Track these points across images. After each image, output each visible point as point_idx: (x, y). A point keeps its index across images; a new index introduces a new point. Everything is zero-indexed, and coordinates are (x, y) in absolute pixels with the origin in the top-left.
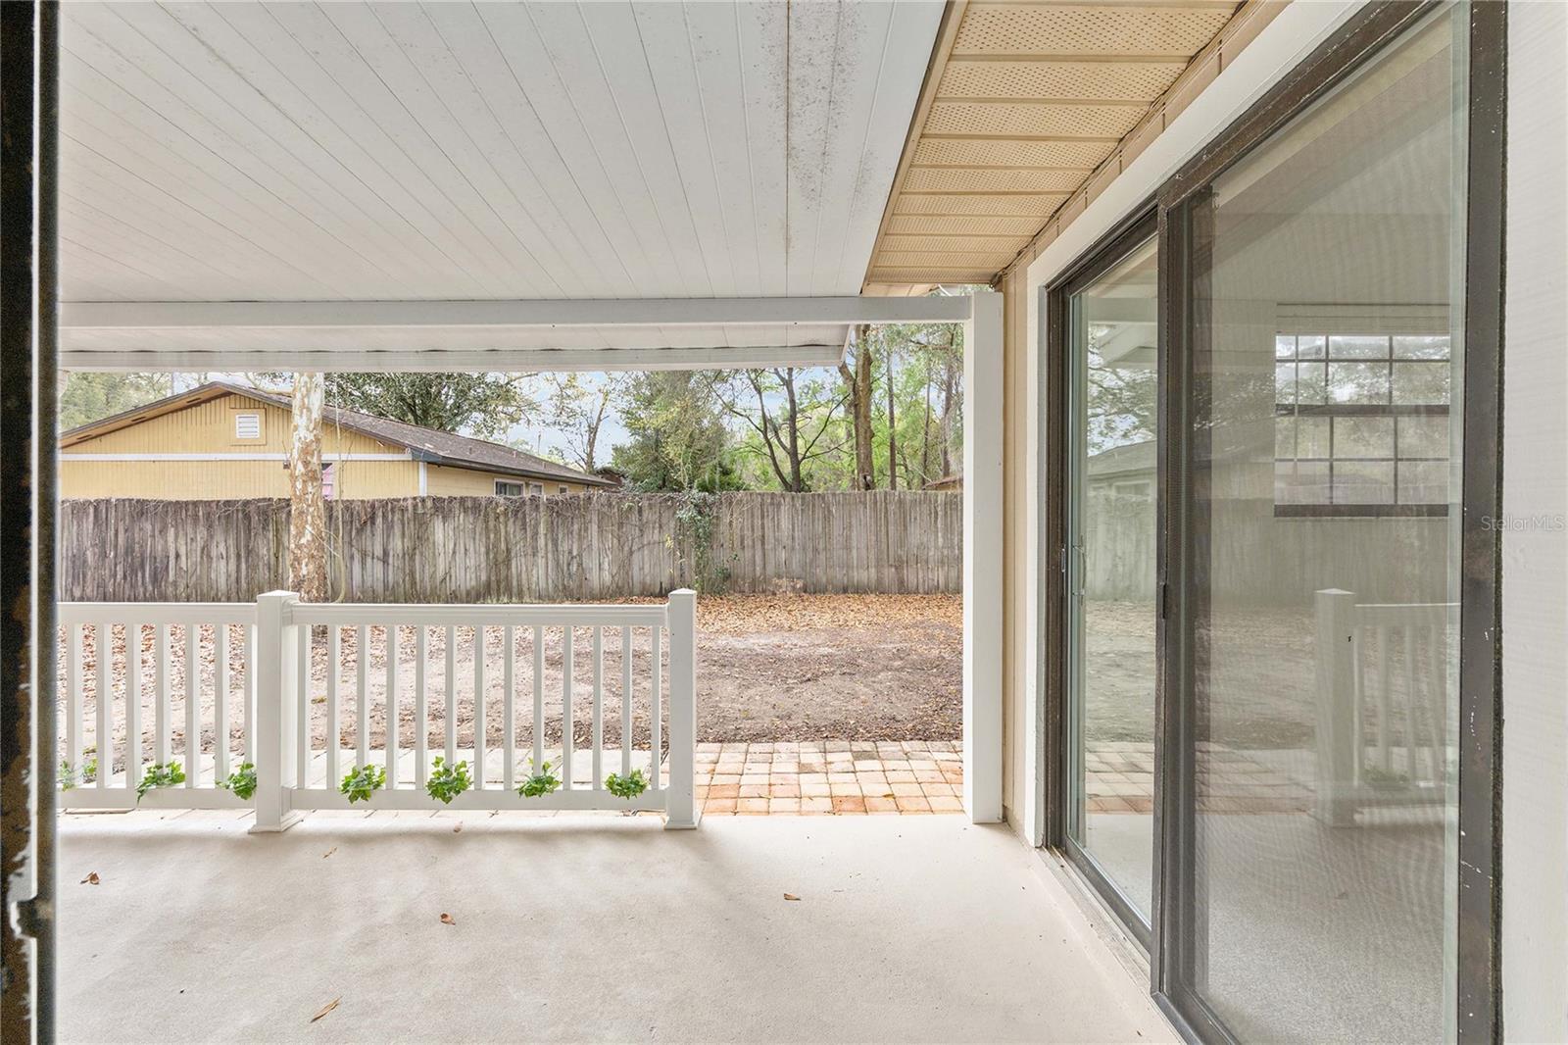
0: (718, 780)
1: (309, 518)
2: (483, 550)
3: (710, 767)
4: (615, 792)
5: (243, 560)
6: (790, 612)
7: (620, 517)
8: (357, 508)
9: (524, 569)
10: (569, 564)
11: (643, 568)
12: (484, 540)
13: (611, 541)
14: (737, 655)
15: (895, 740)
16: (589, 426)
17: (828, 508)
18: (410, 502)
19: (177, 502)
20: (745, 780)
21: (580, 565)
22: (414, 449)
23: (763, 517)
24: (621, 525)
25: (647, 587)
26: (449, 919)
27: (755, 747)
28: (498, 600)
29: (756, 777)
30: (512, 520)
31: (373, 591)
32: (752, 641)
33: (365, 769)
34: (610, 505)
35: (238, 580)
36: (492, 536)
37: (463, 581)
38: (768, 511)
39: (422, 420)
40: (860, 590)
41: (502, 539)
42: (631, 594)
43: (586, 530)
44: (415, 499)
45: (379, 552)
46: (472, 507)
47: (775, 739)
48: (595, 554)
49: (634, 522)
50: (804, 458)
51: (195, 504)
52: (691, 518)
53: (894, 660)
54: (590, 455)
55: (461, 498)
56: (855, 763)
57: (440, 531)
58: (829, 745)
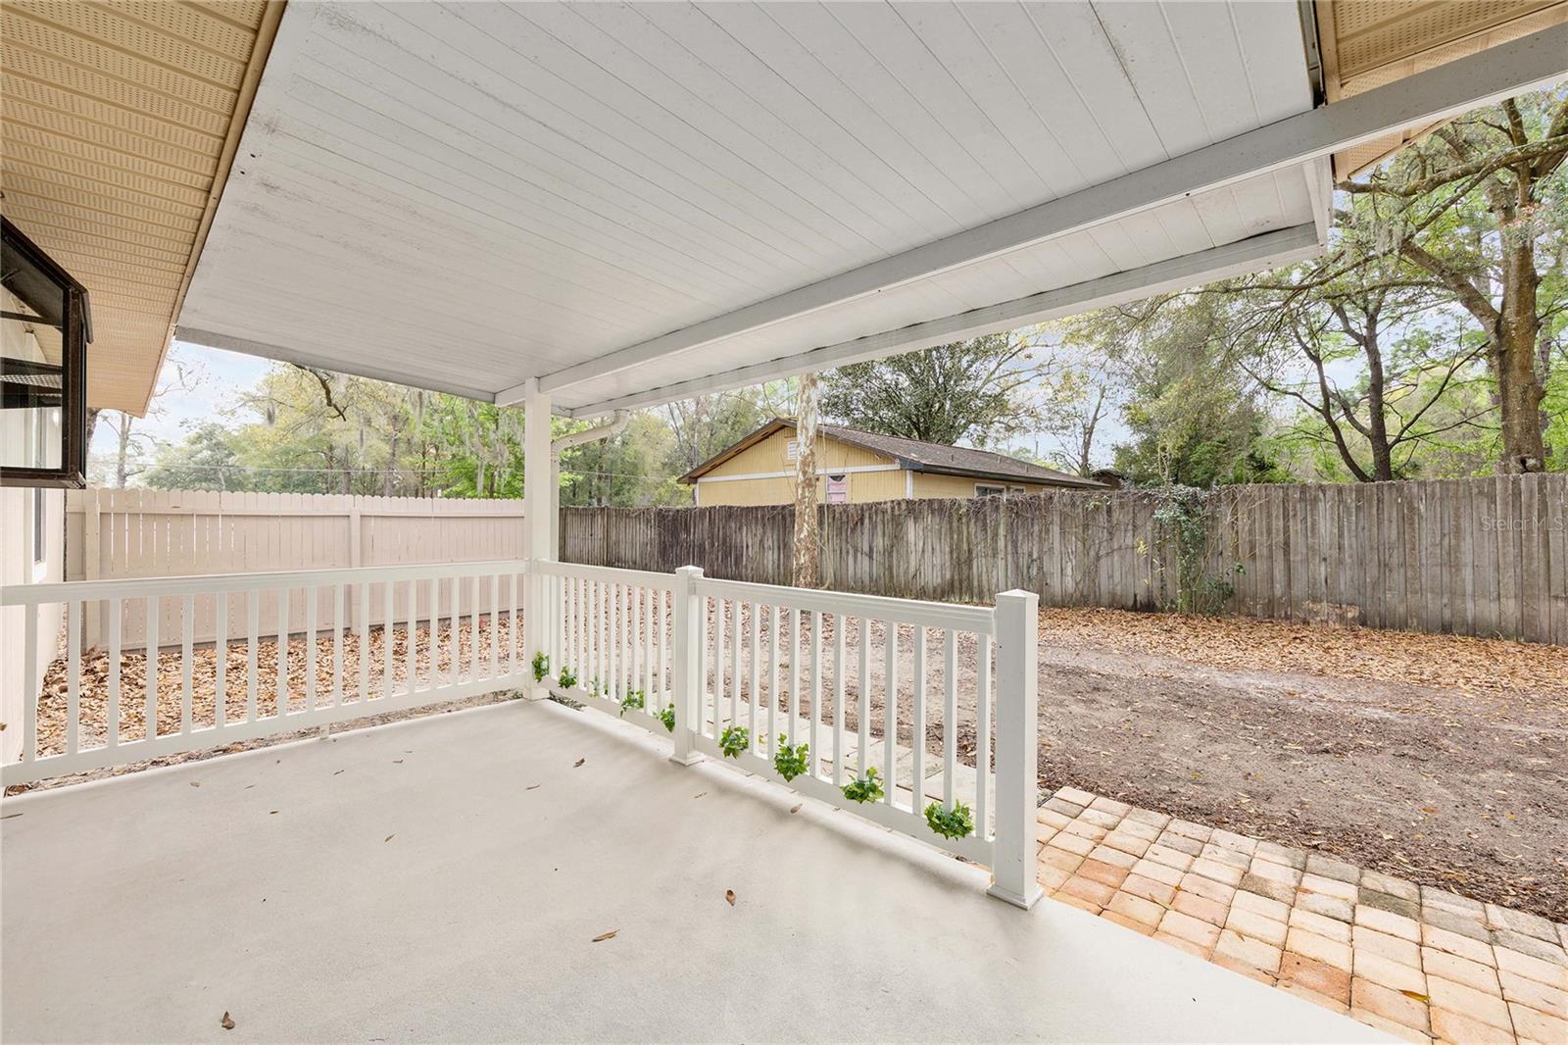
0: (1101, 854)
1: (806, 517)
2: (947, 549)
3: (1099, 832)
4: (932, 824)
5: (782, 551)
6: (1327, 650)
7: (1086, 517)
8: (851, 510)
9: (985, 569)
10: (1029, 568)
11: (1112, 576)
12: (948, 540)
13: (1074, 544)
14: (1216, 694)
15: (1471, 896)
16: (1084, 427)
17: (1410, 504)
18: (889, 504)
19: (748, 508)
20: (1142, 867)
21: (1040, 568)
22: (902, 459)
23: (1286, 517)
24: (1086, 527)
25: (1117, 598)
26: (731, 898)
27: (1180, 826)
28: (960, 599)
29: (1163, 867)
30: (973, 521)
31: (862, 582)
32: (1248, 680)
33: (736, 730)
34: (1073, 505)
35: (779, 565)
36: (955, 536)
37: (930, 577)
38: (1295, 510)
39: (925, 435)
40: (1480, 632)
41: (965, 539)
42: (1098, 604)
43: (1047, 531)
44: (893, 502)
45: (866, 549)
46: (938, 508)
47: (1219, 824)
48: (1056, 558)
49: (1102, 524)
50: (1398, 440)
51: (757, 508)
52: (1175, 520)
53: (1531, 754)
54: (1085, 457)
55: (929, 500)
56: (1359, 907)
57: (912, 532)
58: (1315, 861)
